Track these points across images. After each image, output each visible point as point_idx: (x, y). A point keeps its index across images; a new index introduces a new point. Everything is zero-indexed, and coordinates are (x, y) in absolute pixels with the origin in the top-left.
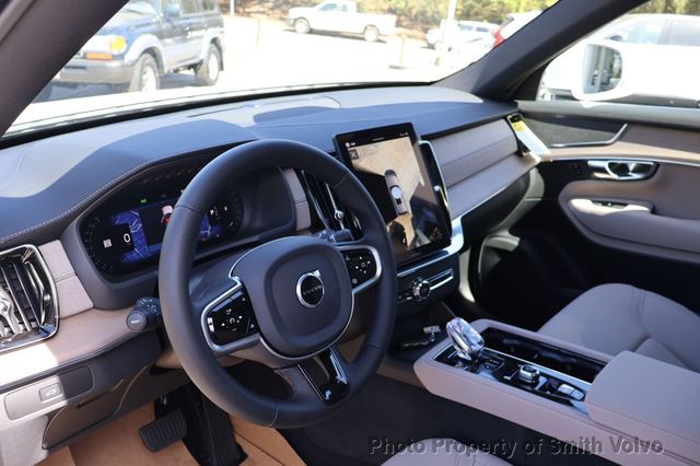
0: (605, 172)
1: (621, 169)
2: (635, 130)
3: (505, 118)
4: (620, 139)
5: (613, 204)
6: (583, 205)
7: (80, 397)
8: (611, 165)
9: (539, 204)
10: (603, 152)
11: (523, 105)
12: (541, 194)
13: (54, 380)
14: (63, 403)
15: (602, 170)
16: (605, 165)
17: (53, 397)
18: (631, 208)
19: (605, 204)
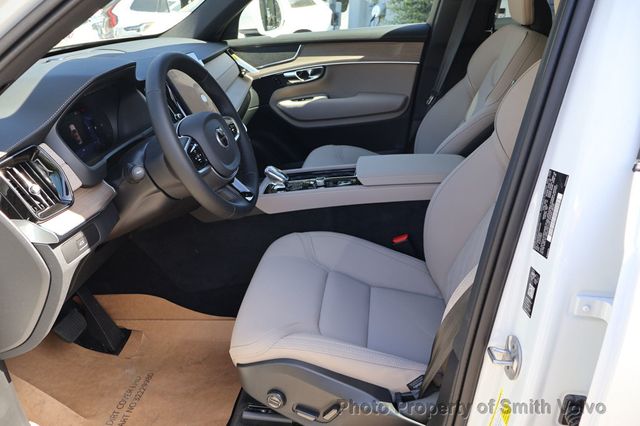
0: (296, 79)
1: (304, 74)
2: (306, 48)
3: (225, 51)
4: (299, 56)
5: (305, 99)
6: (287, 104)
7: (95, 246)
8: (298, 73)
9: (258, 110)
10: (291, 66)
11: (231, 42)
12: (258, 104)
13: (80, 234)
14: (88, 251)
15: (294, 78)
16: (294, 74)
17: (82, 248)
18: (316, 98)
19: (299, 100)
